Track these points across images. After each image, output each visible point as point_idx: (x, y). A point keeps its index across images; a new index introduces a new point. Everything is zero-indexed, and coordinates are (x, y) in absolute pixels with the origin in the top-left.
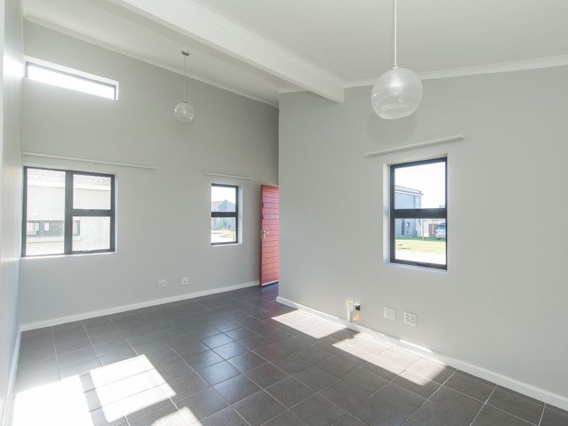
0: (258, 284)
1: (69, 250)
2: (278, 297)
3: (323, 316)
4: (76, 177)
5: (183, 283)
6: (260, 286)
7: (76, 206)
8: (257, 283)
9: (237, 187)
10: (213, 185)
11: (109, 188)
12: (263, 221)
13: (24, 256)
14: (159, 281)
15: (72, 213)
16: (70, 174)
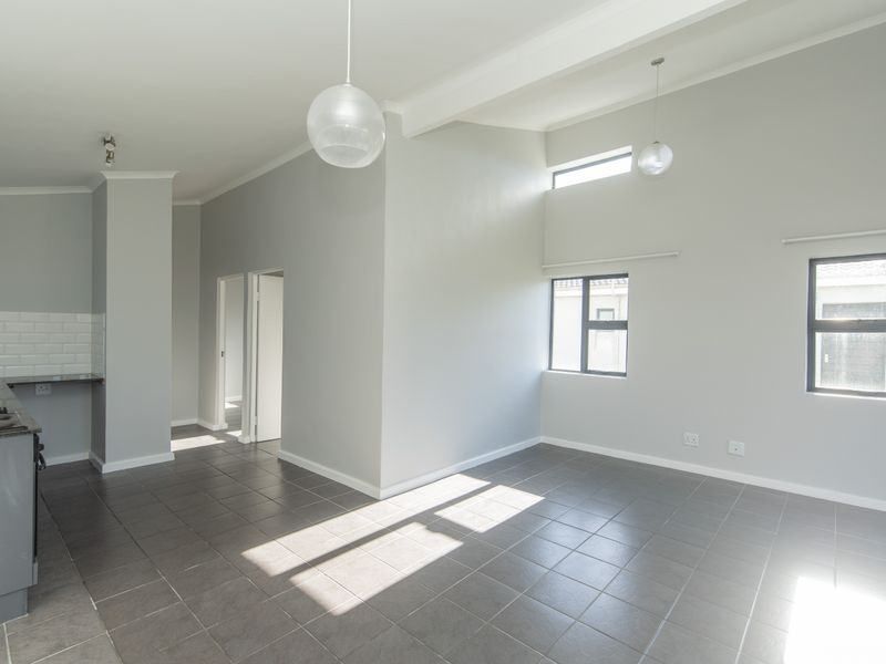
1: (584, 369)
4: (592, 283)
5: (732, 450)
7: (592, 318)
13: (550, 368)
14: (688, 434)
15: (588, 325)
16: (587, 280)
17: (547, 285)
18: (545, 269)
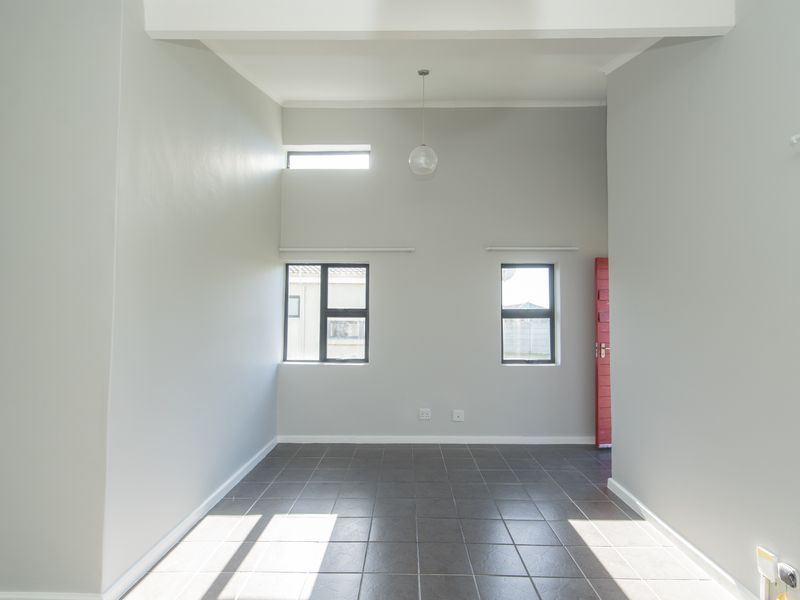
0: (594, 443)
1: (324, 358)
2: (610, 479)
3: (696, 558)
4: (331, 270)
5: (455, 418)
6: (596, 447)
7: (331, 306)
8: (590, 440)
9: (551, 267)
10: (504, 266)
11: (364, 281)
12: (599, 325)
13: (285, 360)
14: (421, 409)
15: (326, 313)
16: (325, 267)
17: (281, 270)
18: (281, 252)
